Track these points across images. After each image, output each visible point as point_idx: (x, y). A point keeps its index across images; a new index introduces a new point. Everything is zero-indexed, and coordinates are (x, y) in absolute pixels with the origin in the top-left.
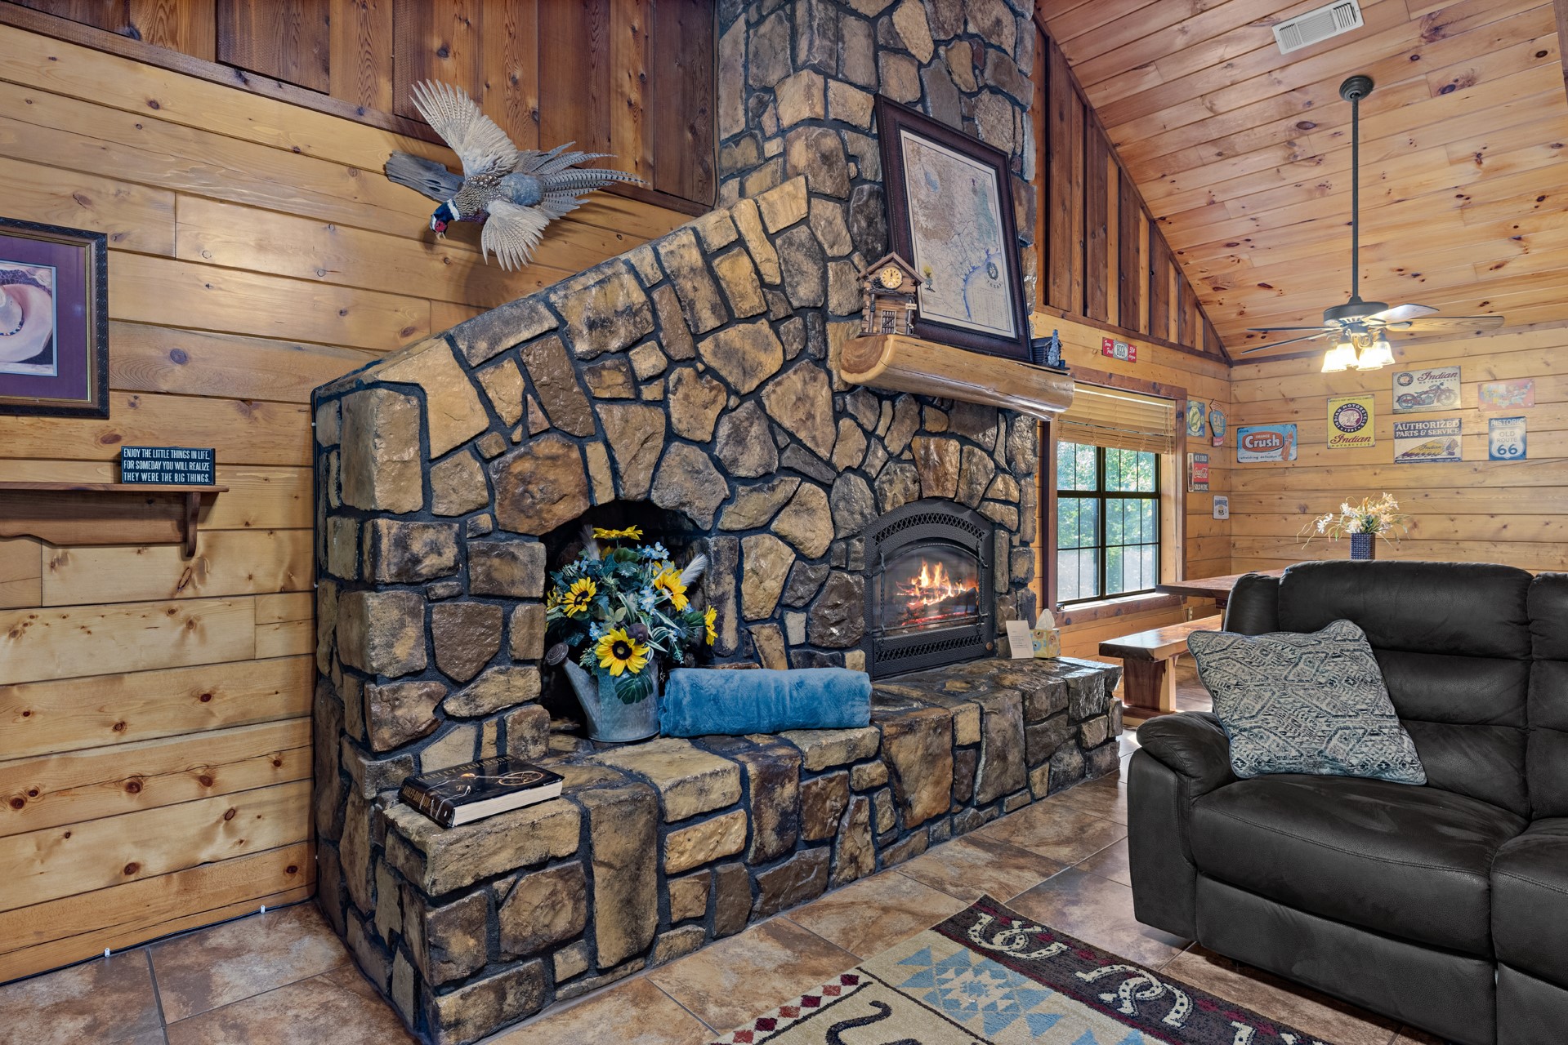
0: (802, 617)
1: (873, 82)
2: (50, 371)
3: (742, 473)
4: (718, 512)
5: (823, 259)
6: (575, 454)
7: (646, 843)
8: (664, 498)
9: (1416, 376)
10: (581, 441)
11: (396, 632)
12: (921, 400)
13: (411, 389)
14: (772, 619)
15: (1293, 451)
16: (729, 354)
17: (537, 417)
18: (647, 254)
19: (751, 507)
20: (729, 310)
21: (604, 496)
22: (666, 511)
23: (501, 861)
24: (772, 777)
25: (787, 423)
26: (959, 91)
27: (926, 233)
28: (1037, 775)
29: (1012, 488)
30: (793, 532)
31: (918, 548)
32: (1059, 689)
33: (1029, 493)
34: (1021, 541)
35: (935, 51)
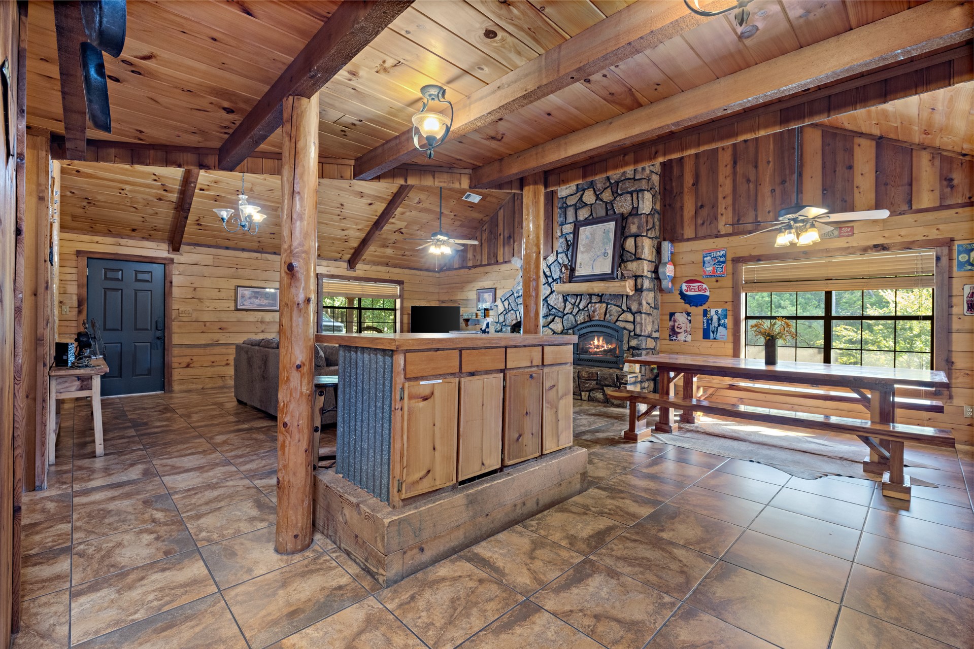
1: (575, 219)
5: (560, 267)
12: (590, 295)
13: (497, 306)
17: (510, 309)
21: (519, 320)
25: (552, 304)
26: (606, 203)
27: (583, 253)
28: (583, 393)
29: (630, 317)
30: (553, 328)
31: (594, 334)
32: (592, 373)
33: (638, 318)
34: (635, 334)
35: (598, 198)
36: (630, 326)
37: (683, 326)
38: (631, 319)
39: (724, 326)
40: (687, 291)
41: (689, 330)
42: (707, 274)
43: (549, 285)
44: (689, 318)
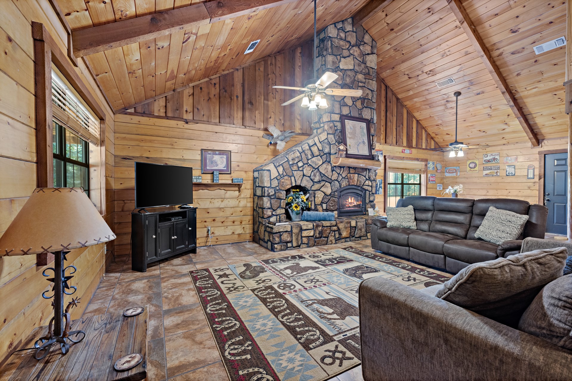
0: (326, 205)
1: (340, 112)
2: (225, 169)
3: (315, 181)
4: (311, 187)
5: (330, 144)
6: (290, 179)
7: (300, 231)
8: (303, 185)
9: (489, 155)
10: (290, 177)
11: (267, 202)
12: (349, 168)
13: (269, 170)
14: (320, 205)
15: (459, 173)
16: (313, 162)
17: (285, 173)
18: (300, 148)
19: (317, 186)
20: (313, 155)
21: (294, 185)
22: (303, 187)
23: (281, 230)
24: (318, 226)
25: (323, 173)
26: (358, 109)
27: (350, 138)
30: (324, 191)
33: (374, 184)
34: (372, 193)
35: (353, 103)
36: (370, 188)
38: (370, 184)
39: (381, 187)
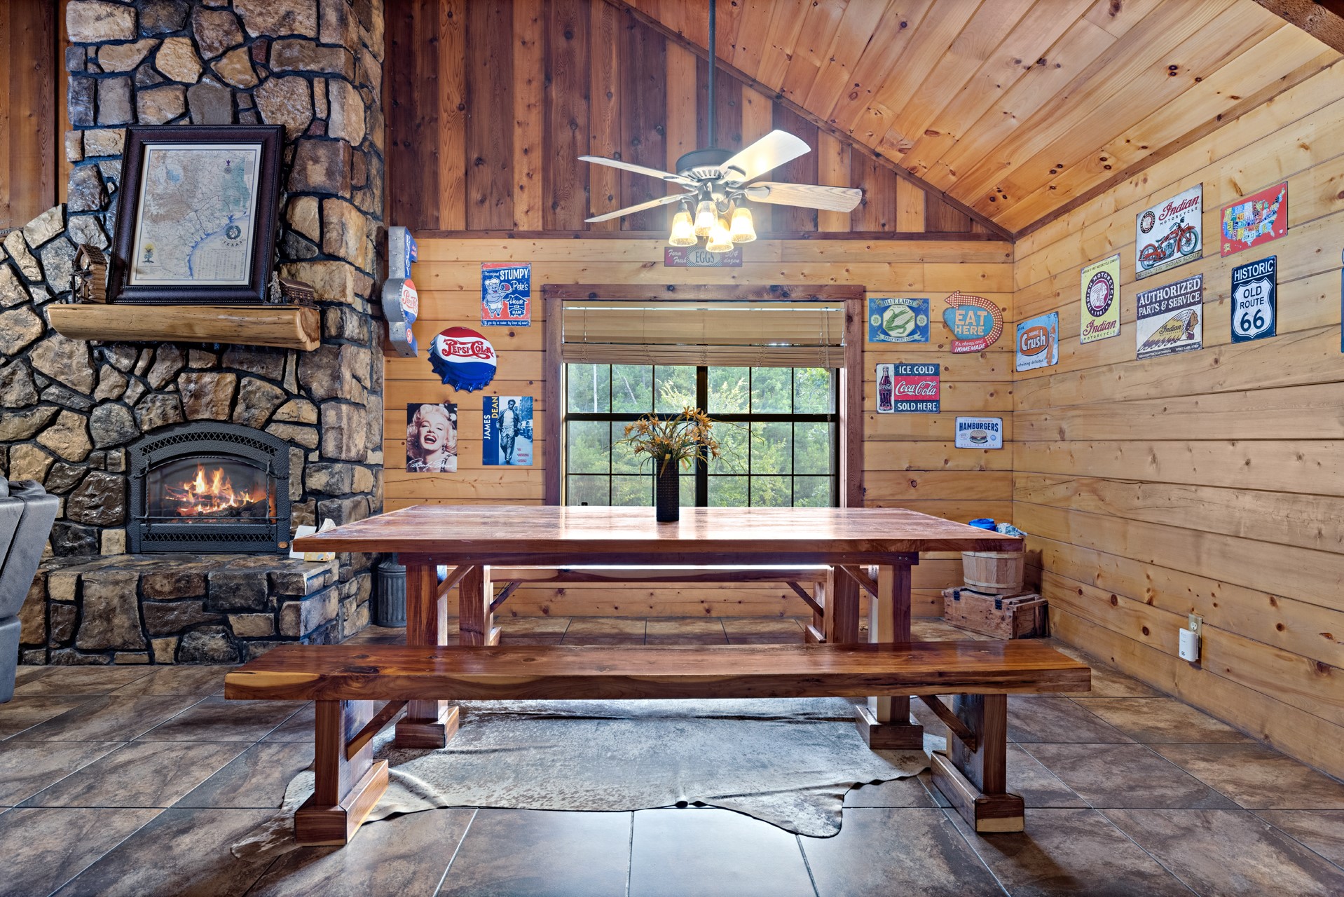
0: (62, 499)
1: (128, 117)
3: (7, 405)
9: (1158, 212)
15: (1056, 351)
26: (234, 91)
27: (156, 219)
28: (157, 643)
29: (309, 413)
30: (50, 444)
31: (198, 460)
32: (188, 578)
33: (330, 416)
34: (322, 458)
35: (205, 69)
36: (310, 437)
37: (438, 434)
38: (313, 418)
39: (527, 434)
40: (449, 354)
41: (452, 444)
42: (492, 317)
43: (38, 310)
44: (453, 417)
